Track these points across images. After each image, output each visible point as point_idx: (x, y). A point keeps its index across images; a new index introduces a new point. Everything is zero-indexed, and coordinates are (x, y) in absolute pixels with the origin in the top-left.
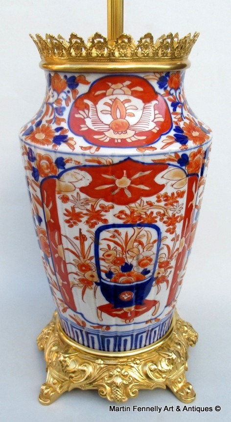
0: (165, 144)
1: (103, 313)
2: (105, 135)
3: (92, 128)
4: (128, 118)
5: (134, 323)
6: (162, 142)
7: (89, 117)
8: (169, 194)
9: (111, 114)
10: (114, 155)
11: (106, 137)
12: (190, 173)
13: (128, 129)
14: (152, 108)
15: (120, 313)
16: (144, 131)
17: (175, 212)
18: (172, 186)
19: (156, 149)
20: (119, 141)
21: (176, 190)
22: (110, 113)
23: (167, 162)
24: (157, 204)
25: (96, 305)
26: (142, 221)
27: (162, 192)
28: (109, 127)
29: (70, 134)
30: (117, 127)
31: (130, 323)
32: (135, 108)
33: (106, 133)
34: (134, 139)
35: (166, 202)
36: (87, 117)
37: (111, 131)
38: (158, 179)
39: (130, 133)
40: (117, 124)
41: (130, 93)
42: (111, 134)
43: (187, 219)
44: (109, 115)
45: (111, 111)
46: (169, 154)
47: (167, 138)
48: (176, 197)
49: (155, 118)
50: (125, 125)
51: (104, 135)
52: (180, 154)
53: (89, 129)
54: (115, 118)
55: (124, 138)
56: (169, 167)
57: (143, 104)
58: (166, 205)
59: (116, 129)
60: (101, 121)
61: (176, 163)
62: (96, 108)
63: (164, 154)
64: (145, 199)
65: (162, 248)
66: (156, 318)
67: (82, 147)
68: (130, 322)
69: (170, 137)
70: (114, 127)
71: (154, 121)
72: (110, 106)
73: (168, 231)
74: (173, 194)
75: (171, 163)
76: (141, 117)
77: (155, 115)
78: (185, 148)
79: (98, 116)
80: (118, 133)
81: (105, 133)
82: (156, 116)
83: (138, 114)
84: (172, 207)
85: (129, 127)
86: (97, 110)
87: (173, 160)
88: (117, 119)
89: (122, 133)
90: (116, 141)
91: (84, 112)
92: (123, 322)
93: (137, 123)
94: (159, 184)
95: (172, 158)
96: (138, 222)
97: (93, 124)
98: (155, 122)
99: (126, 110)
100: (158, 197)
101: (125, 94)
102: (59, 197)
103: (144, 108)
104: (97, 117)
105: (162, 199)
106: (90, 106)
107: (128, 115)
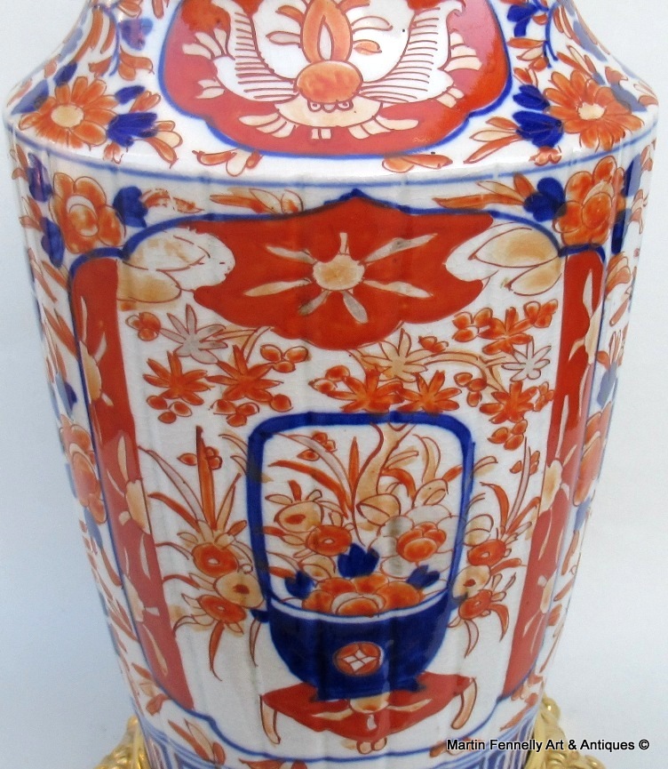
0: (482, 144)
1: (281, 717)
2: (280, 116)
3: (238, 89)
4: (357, 59)
5: (391, 754)
6: (472, 137)
7: (228, 55)
8: (499, 314)
9: (300, 46)
10: (306, 180)
11: (282, 121)
12: (570, 243)
13: (356, 94)
15: (338, 716)
16: (411, 100)
17: (521, 376)
18: (509, 285)
19: (448, 161)
20: (326, 134)
21: (524, 300)
22: (297, 40)
23: (489, 207)
24: (455, 346)
25: (256, 689)
26: (406, 402)
27: (474, 308)
28: (295, 89)
29: (164, 111)
30: (320, 86)
31: (374, 753)
32: (383, 25)
33: (283, 108)
34: (374, 129)
35: (489, 342)
36: (223, 54)
37: (301, 101)
38: (460, 264)
39: (365, 108)
40: (320, 79)
42: (298, 112)
43: (566, 399)
44: (296, 47)
45: (301, 36)
46: (496, 179)
47: (490, 127)
48: (524, 325)
49: (450, 58)
50: (346, 80)
51: (274, 116)
52: (534, 180)
53: (228, 93)
54: (314, 58)
55: (343, 124)
56: (497, 221)
57: (411, 13)
58: (488, 350)
59: (317, 93)
60: (267, 67)
61: (518, 211)
62: (252, 24)
63: (477, 179)
64: (415, 330)
65: (480, 498)
66: (466, 738)
67: (199, 155)
68: (373, 749)
69: (501, 122)
70: (310, 89)
71: (448, 69)
72: (298, 17)
73: (497, 438)
74: (511, 314)
75: (503, 208)
76: (403, 55)
77: (450, 48)
78: (550, 159)
79: (257, 50)
80: (322, 107)
81: (277, 106)
82: (455, 53)
83: (393, 45)
84: (509, 358)
85: (360, 88)
86: (254, 33)
87: (509, 200)
88: (323, 60)
89: (337, 107)
90: (315, 135)
91: (213, 37)
92: (350, 748)
93: (389, 74)
94: (461, 278)
95: (505, 192)
96: (393, 408)
97: (240, 76)
98: (449, 73)
99: (352, 32)
100: (460, 324)
102: (127, 321)
103: (413, 25)
104: (255, 54)
105: (474, 330)
106: (233, 17)
107: (359, 49)
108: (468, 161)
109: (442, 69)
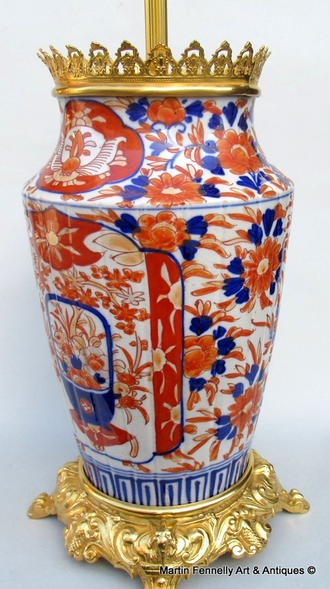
0: (100, 195)
2: (52, 176)
3: (52, 166)
4: (82, 157)
5: (107, 455)
6: (100, 192)
8: (111, 270)
9: (70, 151)
11: (51, 178)
12: (146, 247)
13: (75, 170)
14: (115, 147)
15: (86, 429)
16: (89, 174)
17: (127, 301)
18: (113, 258)
19: (82, 199)
20: (57, 184)
21: (122, 267)
23: (99, 221)
24: (92, 279)
26: (79, 299)
27: (99, 264)
30: (67, 166)
32: (93, 144)
33: (55, 173)
34: (71, 184)
35: (108, 282)
37: (60, 171)
38: (88, 242)
39: (73, 176)
40: (69, 164)
41: (91, 125)
42: (57, 175)
45: (71, 148)
46: (100, 209)
47: (111, 189)
48: (124, 278)
49: (114, 160)
50: (75, 164)
52: (119, 213)
54: (71, 156)
55: (64, 181)
56: (103, 228)
57: (105, 140)
58: (109, 285)
59: (66, 169)
60: (61, 158)
61: (112, 225)
62: (64, 142)
63: (92, 208)
64: (79, 269)
65: (116, 352)
66: (139, 464)
68: (100, 449)
69: (118, 188)
70: (65, 167)
72: (73, 140)
73: (120, 326)
74: (117, 271)
75: (105, 223)
76: (97, 157)
77: (116, 156)
78: (127, 205)
80: (63, 174)
82: (116, 158)
83: (95, 152)
84: (118, 291)
85: (77, 168)
86: (64, 146)
87: (107, 220)
88: (73, 157)
89: (67, 174)
90: (54, 184)
92: (92, 445)
93: (89, 164)
94: (91, 250)
95: (104, 216)
96: (76, 300)
98: (110, 166)
99: (84, 146)
100: (94, 270)
101: (86, 126)
103: (104, 145)
104: (61, 153)
105: (101, 275)
107: (84, 154)
108: (89, 200)
109: (108, 164)
